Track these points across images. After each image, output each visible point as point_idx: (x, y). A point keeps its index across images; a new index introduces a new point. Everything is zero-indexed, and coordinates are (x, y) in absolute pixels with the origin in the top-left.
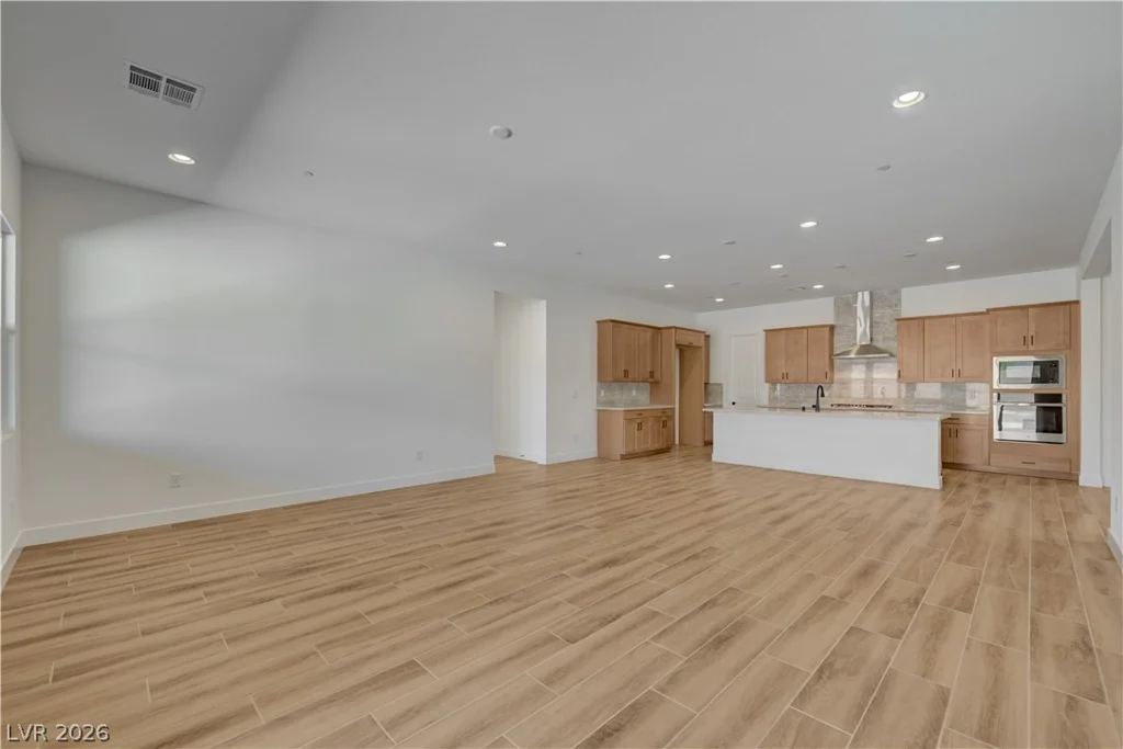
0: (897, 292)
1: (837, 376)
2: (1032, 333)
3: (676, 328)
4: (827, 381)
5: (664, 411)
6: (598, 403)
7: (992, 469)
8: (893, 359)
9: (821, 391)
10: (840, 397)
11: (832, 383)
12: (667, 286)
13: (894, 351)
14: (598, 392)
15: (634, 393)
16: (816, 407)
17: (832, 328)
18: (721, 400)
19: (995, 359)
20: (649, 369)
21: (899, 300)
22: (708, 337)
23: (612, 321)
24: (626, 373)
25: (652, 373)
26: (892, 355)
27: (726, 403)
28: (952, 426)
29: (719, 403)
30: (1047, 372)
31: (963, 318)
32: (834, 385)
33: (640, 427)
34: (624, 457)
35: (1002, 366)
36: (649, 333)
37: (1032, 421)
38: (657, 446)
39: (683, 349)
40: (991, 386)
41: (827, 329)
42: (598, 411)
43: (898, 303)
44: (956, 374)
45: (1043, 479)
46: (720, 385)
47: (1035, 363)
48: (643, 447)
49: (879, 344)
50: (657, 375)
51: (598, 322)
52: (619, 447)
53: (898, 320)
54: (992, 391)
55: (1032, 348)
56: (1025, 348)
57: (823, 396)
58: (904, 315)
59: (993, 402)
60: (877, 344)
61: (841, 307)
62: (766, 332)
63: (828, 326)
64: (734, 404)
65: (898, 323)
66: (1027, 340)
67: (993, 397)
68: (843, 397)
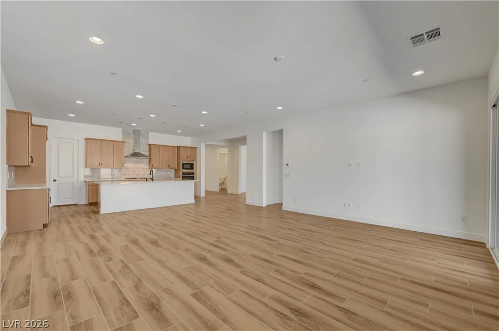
2: (189, 155)
16: (152, 179)
32: (123, 169)
42: (8, 191)
55: (189, 159)
59: (181, 176)
60: (142, 153)
61: (126, 134)
62: (86, 139)
63: (124, 142)
64: (54, 180)
65: (152, 146)
66: (188, 157)
67: (181, 174)
68: (126, 175)
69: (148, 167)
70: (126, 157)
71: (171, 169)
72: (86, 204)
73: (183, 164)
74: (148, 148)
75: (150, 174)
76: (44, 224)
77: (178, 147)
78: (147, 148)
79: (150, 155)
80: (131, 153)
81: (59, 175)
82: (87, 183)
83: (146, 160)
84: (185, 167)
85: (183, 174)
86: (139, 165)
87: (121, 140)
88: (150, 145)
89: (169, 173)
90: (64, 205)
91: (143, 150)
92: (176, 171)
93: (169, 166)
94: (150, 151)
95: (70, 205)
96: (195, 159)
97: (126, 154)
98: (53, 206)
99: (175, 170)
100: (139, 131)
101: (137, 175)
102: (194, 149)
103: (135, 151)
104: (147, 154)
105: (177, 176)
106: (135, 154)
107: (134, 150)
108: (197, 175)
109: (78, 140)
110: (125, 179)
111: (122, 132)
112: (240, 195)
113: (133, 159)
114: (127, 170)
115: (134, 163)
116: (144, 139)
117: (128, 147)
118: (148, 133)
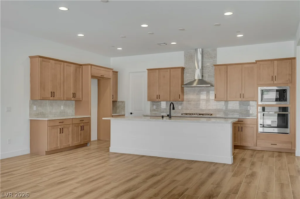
0: (216, 50)
1: (185, 97)
2: (275, 74)
3: (91, 65)
4: (180, 100)
5: (82, 120)
6: (30, 114)
7: (258, 148)
8: (213, 88)
9: (172, 107)
10: (187, 109)
11: (183, 101)
12: (79, 35)
13: (213, 83)
14: (31, 107)
15: (62, 108)
16: (169, 116)
17: (183, 69)
18: (124, 111)
19: (259, 88)
20: (72, 92)
21: (216, 55)
22: (116, 73)
23: (40, 57)
24: (53, 94)
25: (74, 95)
26: (212, 86)
27: (127, 114)
28: (239, 125)
29: (123, 113)
30: (282, 95)
31: (246, 66)
32: (184, 102)
33: (61, 131)
34: (49, 153)
35: (263, 92)
36: (72, 68)
37: (276, 121)
38: (76, 143)
39: (100, 80)
40: (258, 103)
41: (180, 70)
42: (31, 120)
43: (215, 57)
44: (242, 96)
45: (280, 153)
46: (123, 102)
47: (277, 91)
48: (65, 145)
49: (206, 79)
50: (79, 95)
51: (31, 57)
52: (44, 146)
53: (215, 65)
54: (258, 105)
55: (275, 82)
56: (272, 82)
57: (173, 109)
58: (218, 64)
61: (188, 57)
62: (148, 70)
63: (180, 68)
64: (131, 113)
66: (274, 78)
68: (188, 109)
96: (288, 82)
103: (196, 78)
111: (184, 56)
114: (190, 103)
115: (197, 94)
116: (210, 59)
117: (190, 74)
118: (215, 50)
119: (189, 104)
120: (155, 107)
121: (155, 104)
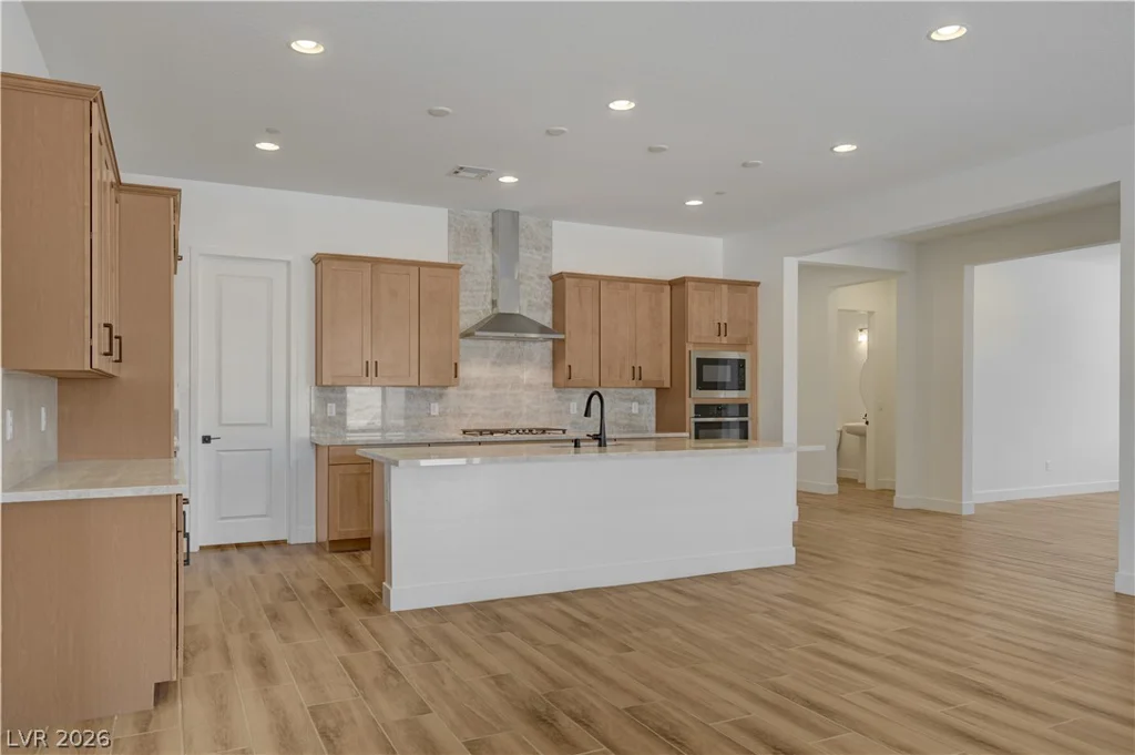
0: (549, 226)
2: (725, 320)
4: (456, 381)
10: (460, 415)
16: (600, 439)
19: (693, 354)
21: (550, 240)
32: (451, 391)
41: (454, 274)
43: (548, 246)
55: (725, 340)
56: (718, 341)
59: (691, 418)
60: (525, 314)
61: (461, 232)
62: (318, 260)
63: (456, 267)
64: (206, 440)
65: (568, 281)
66: (722, 330)
67: (690, 411)
68: (466, 415)
69: (547, 377)
70: (467, 335)
71: (645, 387)
72: (319, 544)
73: (701, 362)
74: (549, 293)
75: (587, 414)
76: (158, 686)
77: (678, 285)
78: (544, 293)
79: (559, 324)
80: (483, 316)
81: (220, 418)
82: (324, 454)
83: (542, 350)
84: (706, 378)
85: (701, 409)
86: (513, 371)
87: (444, 260)
88: (558, 280)
89: (635, 408)
90: (238, 546)
91: (530, 305)
92: (666, 396)
93: (637, 374)
94: (558, 304)
95: (260, 544)
96: (747, 342)
97: (466, 322)
98: (201, 548)
99: (660, 391)
100: (515, 216)
101: (507, 415)
102: (744, 288)
103: (502, 309)
104: (546, 319)
105: (667, 421)
106: (502, 323)
107: (494, 303)
108: (761, 416)
109: (288, 263)
110: (460, 437)
111: (450, 226)
112: (970, 518)
113: (492, 344)
114: (470, 392)
115: (494, 363)
116: (534, 251)
117: (471, 291)
118: (547, 225)
119: (466, 396)
120: (332, 409)
121: (332, 395)
